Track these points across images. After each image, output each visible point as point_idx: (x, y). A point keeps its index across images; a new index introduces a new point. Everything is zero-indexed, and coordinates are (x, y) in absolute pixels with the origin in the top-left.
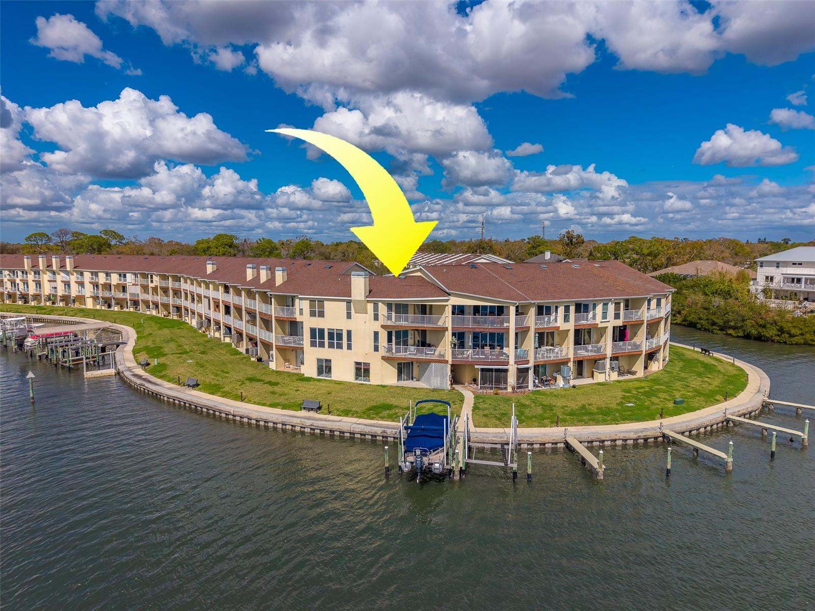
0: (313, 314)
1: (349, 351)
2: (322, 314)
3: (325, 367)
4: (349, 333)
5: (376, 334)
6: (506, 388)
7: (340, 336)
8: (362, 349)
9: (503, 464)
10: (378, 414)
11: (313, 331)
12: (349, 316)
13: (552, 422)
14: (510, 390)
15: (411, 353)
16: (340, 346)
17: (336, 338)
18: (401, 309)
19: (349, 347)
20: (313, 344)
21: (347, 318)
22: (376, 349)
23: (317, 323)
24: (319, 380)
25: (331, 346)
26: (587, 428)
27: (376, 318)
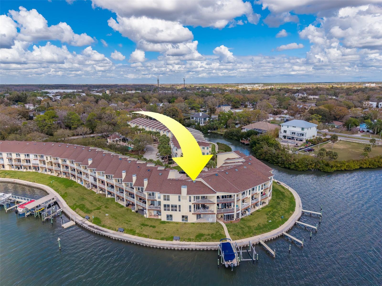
0: (165, 199)
1: (180, 212)
2: (168, 200)
3: (170, 217)
4: (180, 206)
5: (190, 207)
6: (233, 219)
7: (176, 206)
8: (185, 211)
9: (252, 260)
10: (200, 239)
11: (165, 206)
12: (179, 200)
13: (253, 234)
14: (234, 220)
15: (201, 211)
16: (176, 210)
17: (174, 208)
18: (198, 198)
19: (180, 211)
20: (165, 210)
21: (179, 201)
22: (190, 211)
23: (167, 203)
24: (168, 222)
25: (172, 210)
26: (263, 235)
27: (190, 201)
